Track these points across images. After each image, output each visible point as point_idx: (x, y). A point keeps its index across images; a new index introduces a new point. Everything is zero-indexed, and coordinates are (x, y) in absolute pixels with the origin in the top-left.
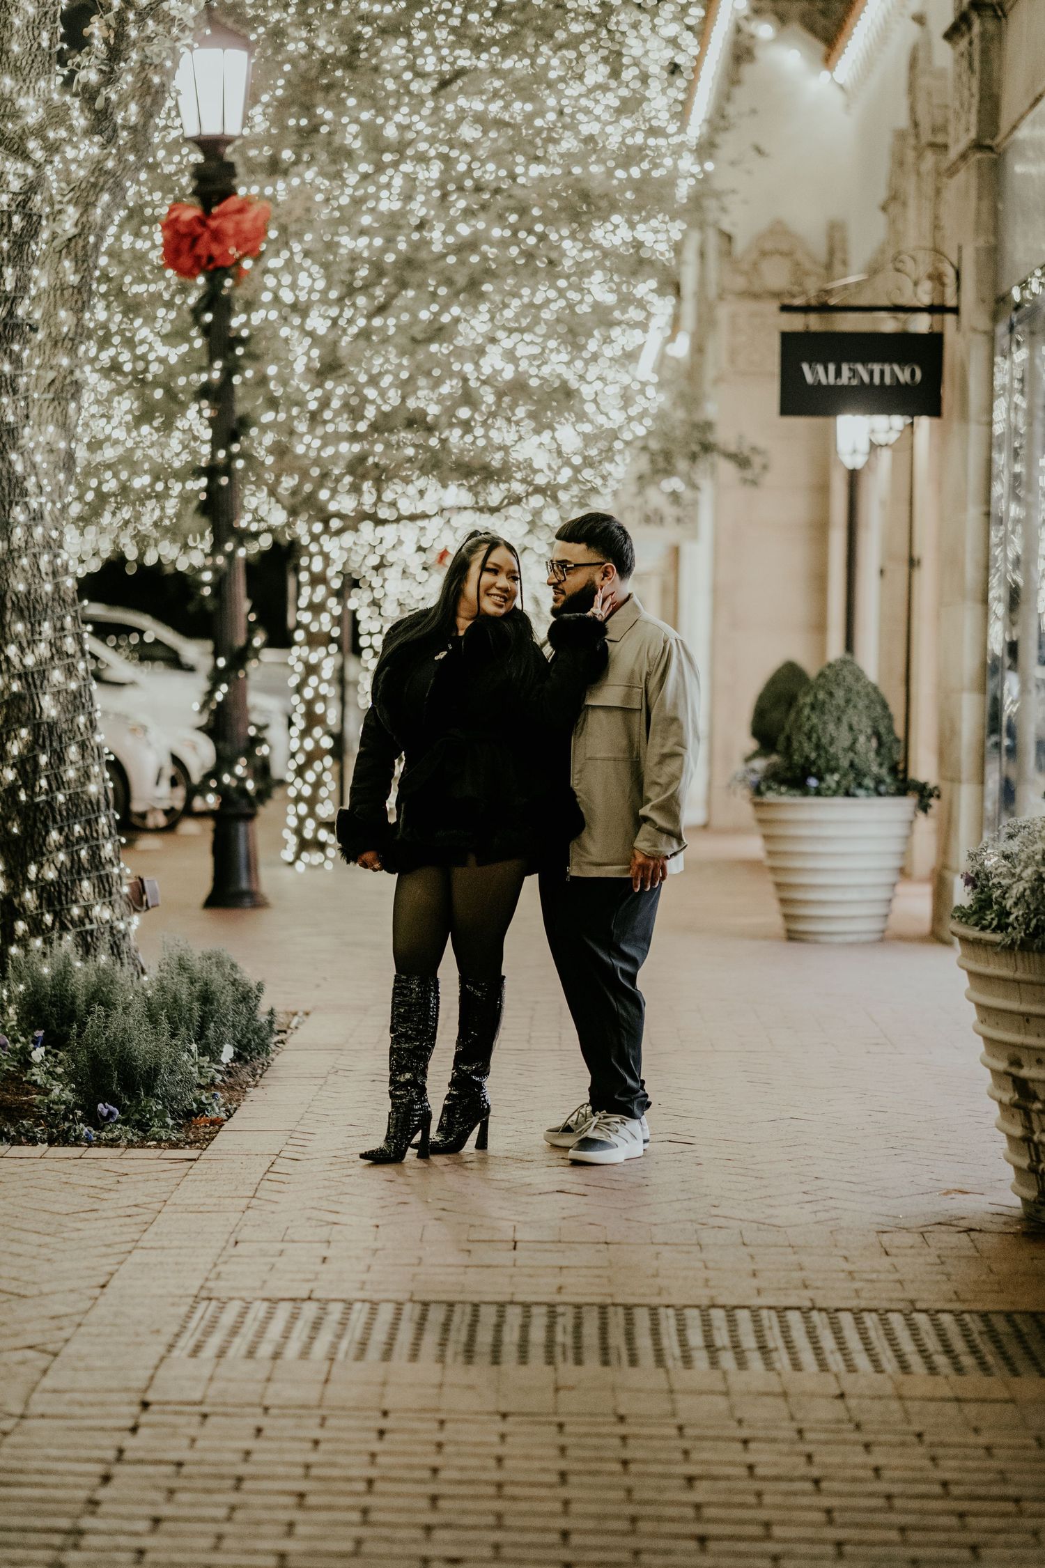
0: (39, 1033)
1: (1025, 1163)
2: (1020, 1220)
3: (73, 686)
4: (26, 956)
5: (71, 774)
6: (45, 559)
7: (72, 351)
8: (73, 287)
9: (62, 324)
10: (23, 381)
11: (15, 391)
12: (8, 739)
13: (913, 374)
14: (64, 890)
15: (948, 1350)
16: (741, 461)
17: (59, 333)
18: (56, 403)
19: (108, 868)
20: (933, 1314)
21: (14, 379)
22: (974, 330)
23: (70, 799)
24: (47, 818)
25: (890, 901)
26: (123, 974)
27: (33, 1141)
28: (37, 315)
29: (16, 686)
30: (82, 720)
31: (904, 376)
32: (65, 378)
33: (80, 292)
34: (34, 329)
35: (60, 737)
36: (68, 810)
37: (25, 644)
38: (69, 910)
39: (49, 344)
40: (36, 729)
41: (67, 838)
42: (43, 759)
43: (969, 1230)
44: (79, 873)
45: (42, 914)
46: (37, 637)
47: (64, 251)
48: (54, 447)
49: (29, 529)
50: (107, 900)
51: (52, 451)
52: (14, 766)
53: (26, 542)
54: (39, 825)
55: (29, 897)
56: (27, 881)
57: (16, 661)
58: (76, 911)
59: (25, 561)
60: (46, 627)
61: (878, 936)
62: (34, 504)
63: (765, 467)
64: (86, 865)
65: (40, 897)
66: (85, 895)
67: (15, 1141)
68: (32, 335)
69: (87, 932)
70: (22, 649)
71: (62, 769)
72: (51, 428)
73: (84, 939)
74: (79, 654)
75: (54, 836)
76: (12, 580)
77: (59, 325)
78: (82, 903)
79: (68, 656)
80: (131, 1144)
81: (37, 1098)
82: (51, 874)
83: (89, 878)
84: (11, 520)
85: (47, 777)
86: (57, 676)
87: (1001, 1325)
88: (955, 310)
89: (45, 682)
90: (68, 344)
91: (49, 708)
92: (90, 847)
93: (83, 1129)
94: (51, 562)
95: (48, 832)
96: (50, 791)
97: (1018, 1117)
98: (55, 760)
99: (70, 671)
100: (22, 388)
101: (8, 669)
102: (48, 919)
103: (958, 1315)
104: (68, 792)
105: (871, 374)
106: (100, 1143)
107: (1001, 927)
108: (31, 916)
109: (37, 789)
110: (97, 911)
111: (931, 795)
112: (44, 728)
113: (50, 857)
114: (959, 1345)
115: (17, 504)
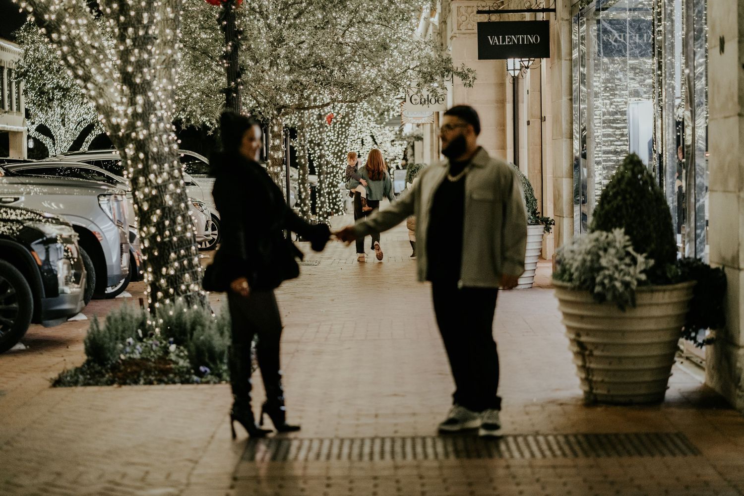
0: (171, 339)
1: (583, 376)
2: (582, 400)
3: (179, 191)
4: (164, 307)
5: (179, 229)
6: (165, 137)
7: (172, 47)
8: (171, 19)
9: (168, 35)
10: (153, 61)
11: (149, 66)
12: (152, 215)
13: (536, 39)
14: (177, 278)
15: (550, 449)
16: (464, 76)
17: (167, 39)
18: (166, 69)
19: (196, 268)
20: (546, 436)
21: (149, 61)
22: (562, 19)
23: (179, 239)
24: (169, 247)
25: (535, 270)
26: (205, 313)
27: (174, 383)
28: (157, 32)
29: (154, 192)
30: (183, 205)
31: (533, 40)
32: (169, 58)
33: (174, 21)
34: (156, 38)
35: (174, 213)
36: (178, 244)
37: (157, 174)
38: (180, 287)
39: (162, 44)
40: (163, 210)
41: (178, 256)
42: (167, 223)
43: (561, 404)
44: (183, 271)
45: (169, 289)
46: (162, 170)
47: (167, 4)
48: (166, 88)
49: (157, 124)
50: (196, 282)
51: (165, 90)
52: (154, 226)
53: (157, 130)
54: (166, 251)
55: (163, 281)
56: (162, 276)
57: (153, 181)
58: (183, 287)
59: (156, 138)
60: (166, 166)
61: (529, 286)
62: (159, 114)
63: (474, 78)
64: (187, 267)
65: (167, 281)
66: (187, 280)
67: (167, 383)
68: (155, 40)
69: (188, 296)
70: (156, 176)
71: (175, 226)
72: (165, 81)
73: (187, 299)
74: (180, 177)
75: (173, 255)
76: (151, 147)
77: (166, 36)
78: (185, 283)
79: (176, 178)
80: (215, 383)
81: (173, 366)
82: (172, 272)
83: (188, 273)
84: (150, 121)
85: (169, 230)
86: (171, 187)
87: (572, 439)
88: (554, 10)
89: (167, 190)
90: (170, 44)
91: (169, 201)
92: (188, 260)
93: (195, 378)
94: (167, 138)
95: (170, 254)
96: (170, 236)
97: (580, 357)
98: (172, 223)
99: (177, 185)
100: (152, 65)
101: (151, 185)
102: (171, 291)
103: (555, 437)
104: (178, 236)
105: (518, 39)
106: (202, 383)
107: (570, 280)
108: (164, 290)
109: (165, 236)
110: (192, 286)
111: (551, 224)
112: (167, 209)
113: (172, 264)
114: (555, 447)
115: (152, 114)
